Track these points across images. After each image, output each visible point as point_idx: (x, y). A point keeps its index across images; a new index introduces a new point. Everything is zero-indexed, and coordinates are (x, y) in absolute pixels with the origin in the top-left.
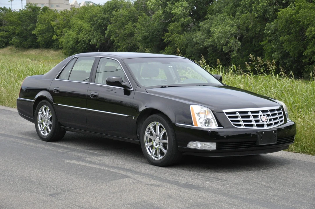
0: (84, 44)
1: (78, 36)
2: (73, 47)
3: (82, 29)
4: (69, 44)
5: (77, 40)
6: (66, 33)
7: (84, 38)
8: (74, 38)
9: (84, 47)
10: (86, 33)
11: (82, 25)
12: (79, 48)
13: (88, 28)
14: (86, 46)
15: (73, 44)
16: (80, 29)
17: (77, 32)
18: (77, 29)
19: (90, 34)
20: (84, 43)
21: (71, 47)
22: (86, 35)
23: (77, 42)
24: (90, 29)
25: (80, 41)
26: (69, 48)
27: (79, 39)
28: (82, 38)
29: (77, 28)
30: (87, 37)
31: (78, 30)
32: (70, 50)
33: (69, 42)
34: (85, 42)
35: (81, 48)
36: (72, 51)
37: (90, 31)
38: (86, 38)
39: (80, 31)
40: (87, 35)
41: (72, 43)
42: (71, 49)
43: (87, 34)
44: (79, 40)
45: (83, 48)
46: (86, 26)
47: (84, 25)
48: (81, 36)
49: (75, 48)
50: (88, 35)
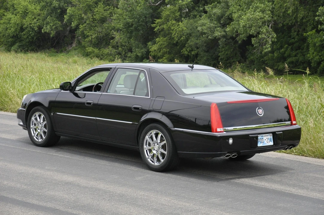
0: (32, 32)
1: (22, 21)
2: (15, 35)
3: (27, 12)
4: (9, 31)
5: (22, 26)
6: (4, 17)
7: (31, 24)
8: (18, 24)
9: (31, 35)
10: (33, 17)
11: (28, 6)
12: (25, 37)
13: (37, 11)
14: (35, 34)
15: (16, 30)
16: (25, 12)
17: (21, 15)
18: (21, 12)
19: (39, 19)
20: (31, 30)
21: (11, 35)
22: (33, 19)
23: (22, 29)
24: (39, 12)
25: (26, 28)
26: (9, 36)
27: (24, 24)
28: (28, 24)
29: (20, 10)
30: (36, 23)
31: (22, 14)
32: (10, 39)
33: (8, 28)
34: (33, 29)
35: (27, 37)
36: (13, 40)
37: (39, 15)
38: (34, 23)
39: (24, 14)
40: (35, 20)
41: (13, 29)
42: (10, 37)
43: (35, 18)
44: (25, 26)
45: (30, 37)
46: (33, 8)
47: (30, 6)
48: (27, 22)
49: (18, 37)
50: (37, 21)
